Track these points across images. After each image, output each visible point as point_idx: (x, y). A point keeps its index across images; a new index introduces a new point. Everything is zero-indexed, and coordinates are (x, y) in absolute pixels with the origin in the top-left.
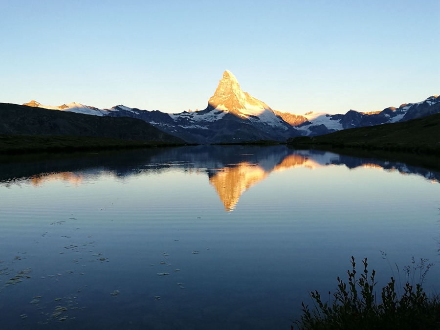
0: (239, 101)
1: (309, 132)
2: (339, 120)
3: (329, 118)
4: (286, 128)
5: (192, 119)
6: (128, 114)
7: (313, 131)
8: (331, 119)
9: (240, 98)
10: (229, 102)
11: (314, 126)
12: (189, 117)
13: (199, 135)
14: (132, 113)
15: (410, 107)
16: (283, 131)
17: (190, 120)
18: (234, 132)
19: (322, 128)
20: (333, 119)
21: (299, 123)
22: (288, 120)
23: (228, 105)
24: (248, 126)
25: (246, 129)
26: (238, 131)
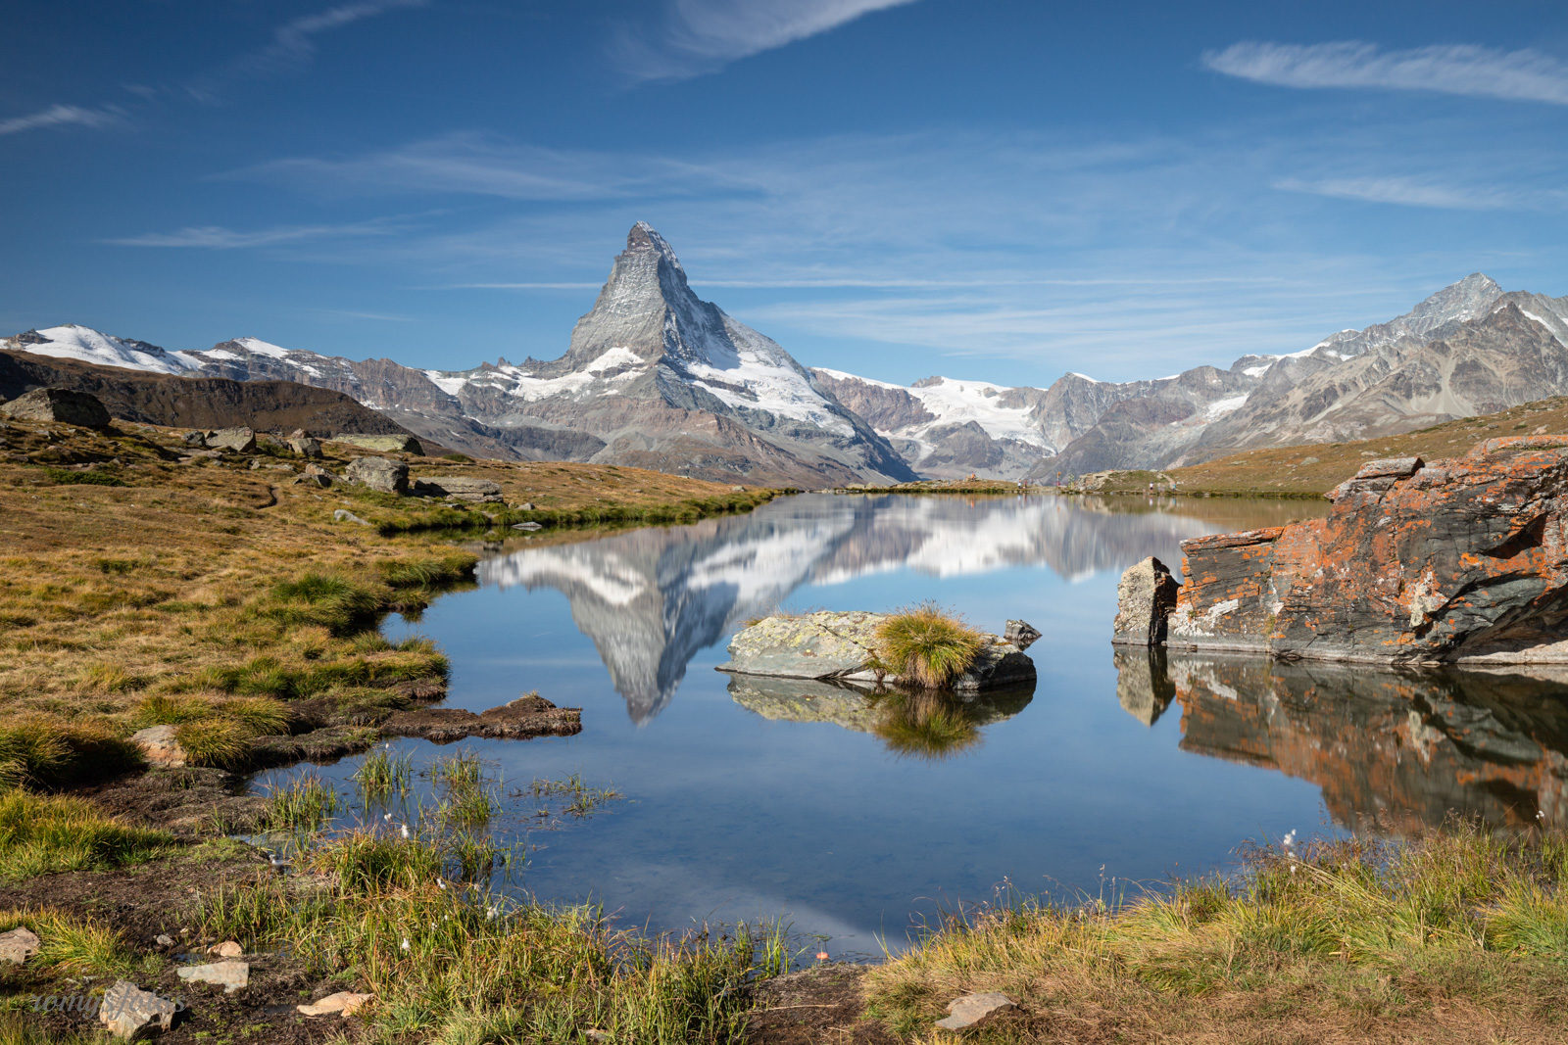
1: (927, 449)
2: (1028, 410)
3: (997, 398)
4: (850, 432)
5: (512, 392)
6: (274, 371)
7: (942, 446)
8: (1001, 405)
10: (650, 335)
11: (943, 428)
12: (499, 386)
13: (538, 451)
14: (290, 367)
15: (1267, 367)
16: (838, 441)
17: (505, 395)
18: (666, 442)
19: (972, 433)
20: (1008, 406)
21: (891, 415)
22: (854, 404)
23: (643, 343)
24: (719, 423)
25: (711, 432)
26: (680, 440)
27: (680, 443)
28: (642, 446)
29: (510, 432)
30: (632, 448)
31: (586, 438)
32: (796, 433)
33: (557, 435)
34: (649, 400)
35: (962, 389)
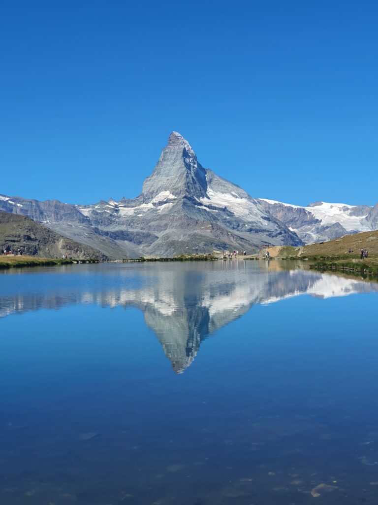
1: (315, 237)
2: (364, 216)
3: (349, 211)
5: (115, 214)
6: (3, 207)
7: (322, 236)
8: (351, 215)
11: (323, 226)
12: (108, 211)
13: (126, 242)
14: (10, 205)
16: (271, 234)
17: (111, 215)
18: (187, 236)
19: (337, 229)
20: (355, 215)
21: (297, 220)
22: (279, 216)
23: (176, 189)
24: (212, 227)
25: (209, 231)
26: (194, 235)
27: (194, 236)
28: (176, 238)
29: (113, 233)
30: (170, 239)
31: (149, 235)
32: (250, 230)
33: (135, 234)
34: (179, 216)
35: (332, 207)
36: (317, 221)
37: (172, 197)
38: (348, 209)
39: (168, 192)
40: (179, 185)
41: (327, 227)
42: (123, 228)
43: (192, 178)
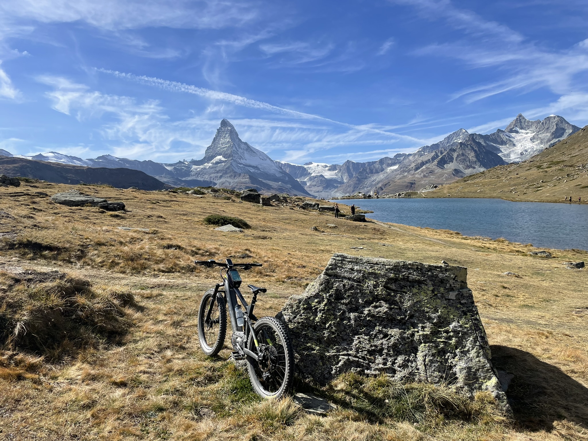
0: (238, 151)
1: (309, 183)
2: (337, 171)
3: (327, 168)
7: (313, 182)
9: (240, 148)
11: (313, 177)
12: (184, 168)
17: (186, 170)
19: (321, 178)
20: (331, 170)
22: (287, 170)
23: (226, 154)
26: (239, 182)
28: (227, 184)
31: (211, 182)
34: (229, 171)
35: (318, 165)
36: (310, 174)
37: (223, 159)
38: (326, 166)
39: (221, 156)
40: (228, 152)
41: (316, 177)
42: (194, 178)
43: (236, 148)
